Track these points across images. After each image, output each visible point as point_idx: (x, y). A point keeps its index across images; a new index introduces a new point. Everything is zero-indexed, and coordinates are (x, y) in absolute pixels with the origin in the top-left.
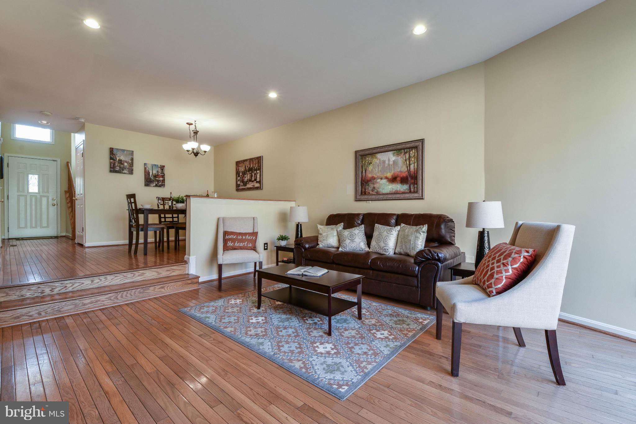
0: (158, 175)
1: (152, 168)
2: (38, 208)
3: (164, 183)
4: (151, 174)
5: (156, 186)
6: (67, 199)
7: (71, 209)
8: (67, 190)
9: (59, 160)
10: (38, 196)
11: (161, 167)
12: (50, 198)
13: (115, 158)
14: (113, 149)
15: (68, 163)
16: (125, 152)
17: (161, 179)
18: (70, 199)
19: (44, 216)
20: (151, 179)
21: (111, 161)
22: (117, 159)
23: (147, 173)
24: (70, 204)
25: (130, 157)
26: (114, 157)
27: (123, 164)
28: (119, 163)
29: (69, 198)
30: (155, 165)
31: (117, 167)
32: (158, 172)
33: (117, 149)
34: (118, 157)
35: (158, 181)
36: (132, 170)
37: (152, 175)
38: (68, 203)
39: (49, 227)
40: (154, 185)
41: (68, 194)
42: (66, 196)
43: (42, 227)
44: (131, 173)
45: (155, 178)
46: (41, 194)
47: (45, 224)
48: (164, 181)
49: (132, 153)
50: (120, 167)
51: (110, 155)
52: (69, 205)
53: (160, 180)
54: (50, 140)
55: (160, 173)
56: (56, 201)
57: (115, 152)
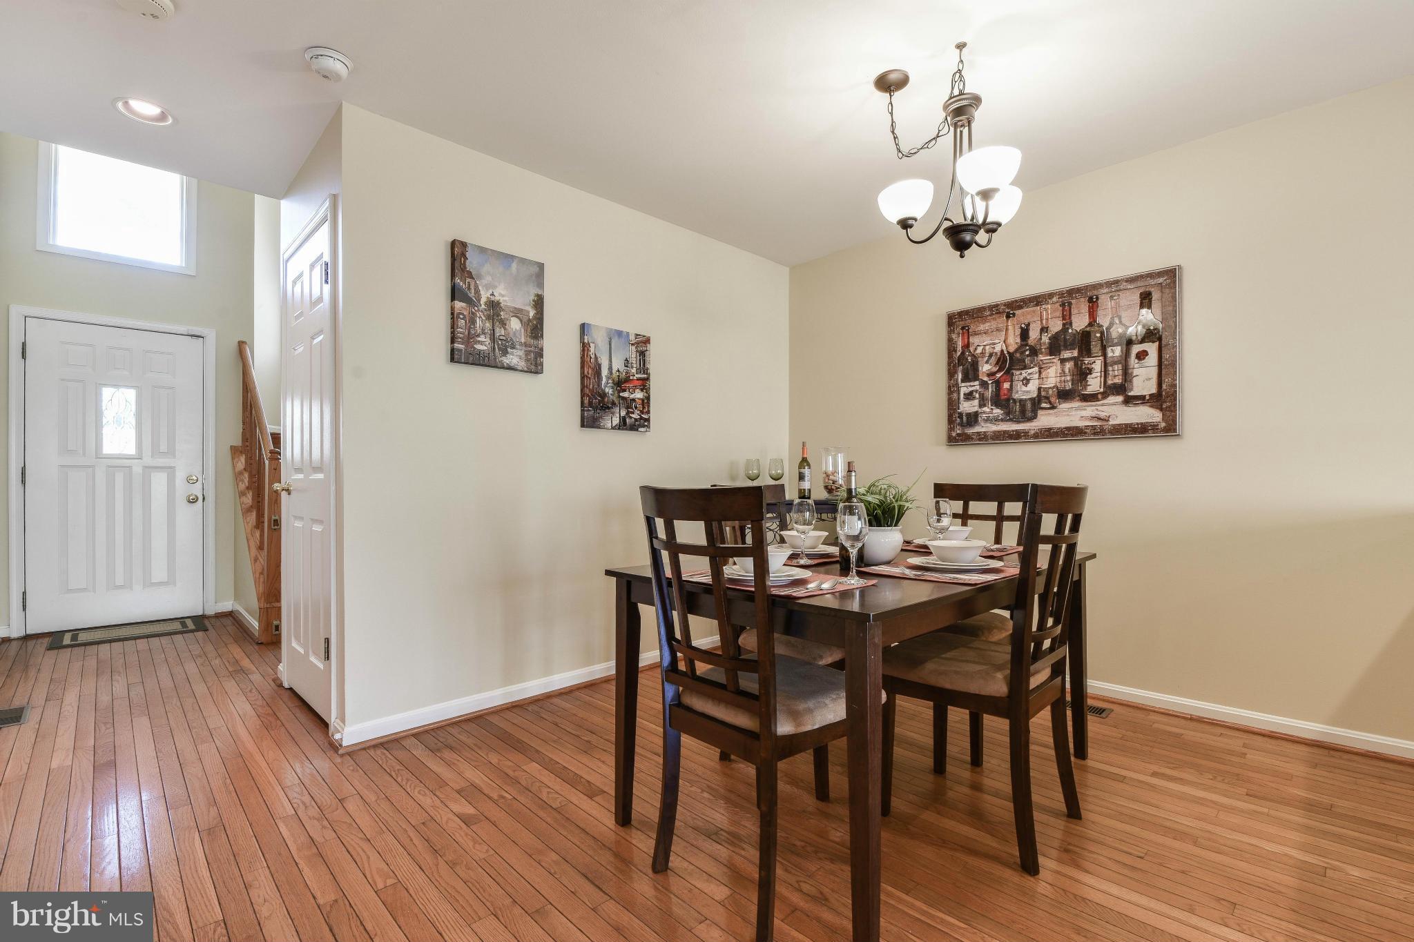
0: (627, 380)
1: (610, 344)
2: (138, 512)
3: (648, 412)
4: (605, 372)
5: (623, 425)
6: (238, 476)
7: (253, 516)
8: (238, 442)
9: (211, 335)
10: (137, 469)
11: (637, 344)
12: (180, 476)
13: (472, 294)
14: (464, 245)
15: (241, 344)
16: (514, 266)
17: (639, 395)
18: (251, 476)
19: (159, 543)
20: (603, 395)
21: (459, 305)
22: (483, 300)
23: (589, 369)
24: (250, 495)
25: (533, 291)
26: (469, 288)
27: (503, 324)
28: (488, 318)
29: (246, 475)
30: (619, 333)
31: (482, 338)
32: (627, 363)
33: (482, 250)
34: (487, 287)
35: (629, 404)
36: (540, 354)
37: (608, 378)
38: (242, 494)
39: (174, 584)
40: (616, 421)
41: (243, 459)
42: (234, 467)
43: (148, 584)
44: (536, 365)
45: (619, 392)
46: (148, 460)
47: (159, 573)
48: (646, 401)
49: (538, 273)
50: (493, 338)
51: (453, 275)
52: (248, 499)
53: (634, 400)
54: (182, 261)
55: (634, 370)
56: (199, 485)
57: (473, 262)
